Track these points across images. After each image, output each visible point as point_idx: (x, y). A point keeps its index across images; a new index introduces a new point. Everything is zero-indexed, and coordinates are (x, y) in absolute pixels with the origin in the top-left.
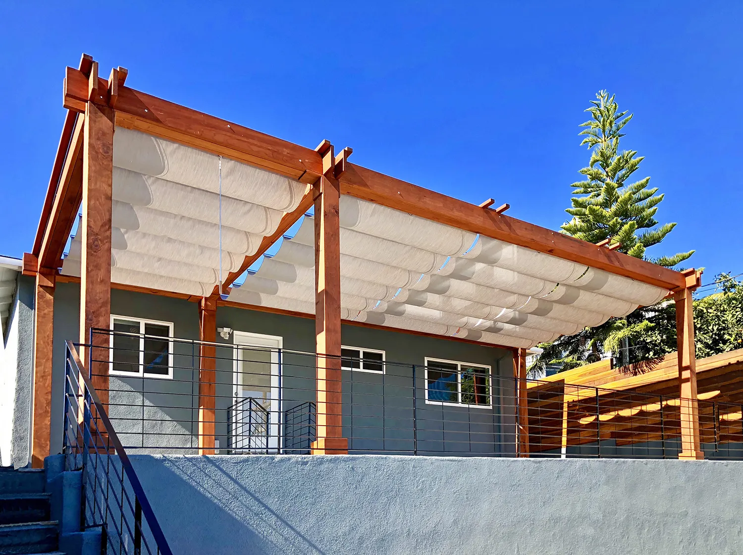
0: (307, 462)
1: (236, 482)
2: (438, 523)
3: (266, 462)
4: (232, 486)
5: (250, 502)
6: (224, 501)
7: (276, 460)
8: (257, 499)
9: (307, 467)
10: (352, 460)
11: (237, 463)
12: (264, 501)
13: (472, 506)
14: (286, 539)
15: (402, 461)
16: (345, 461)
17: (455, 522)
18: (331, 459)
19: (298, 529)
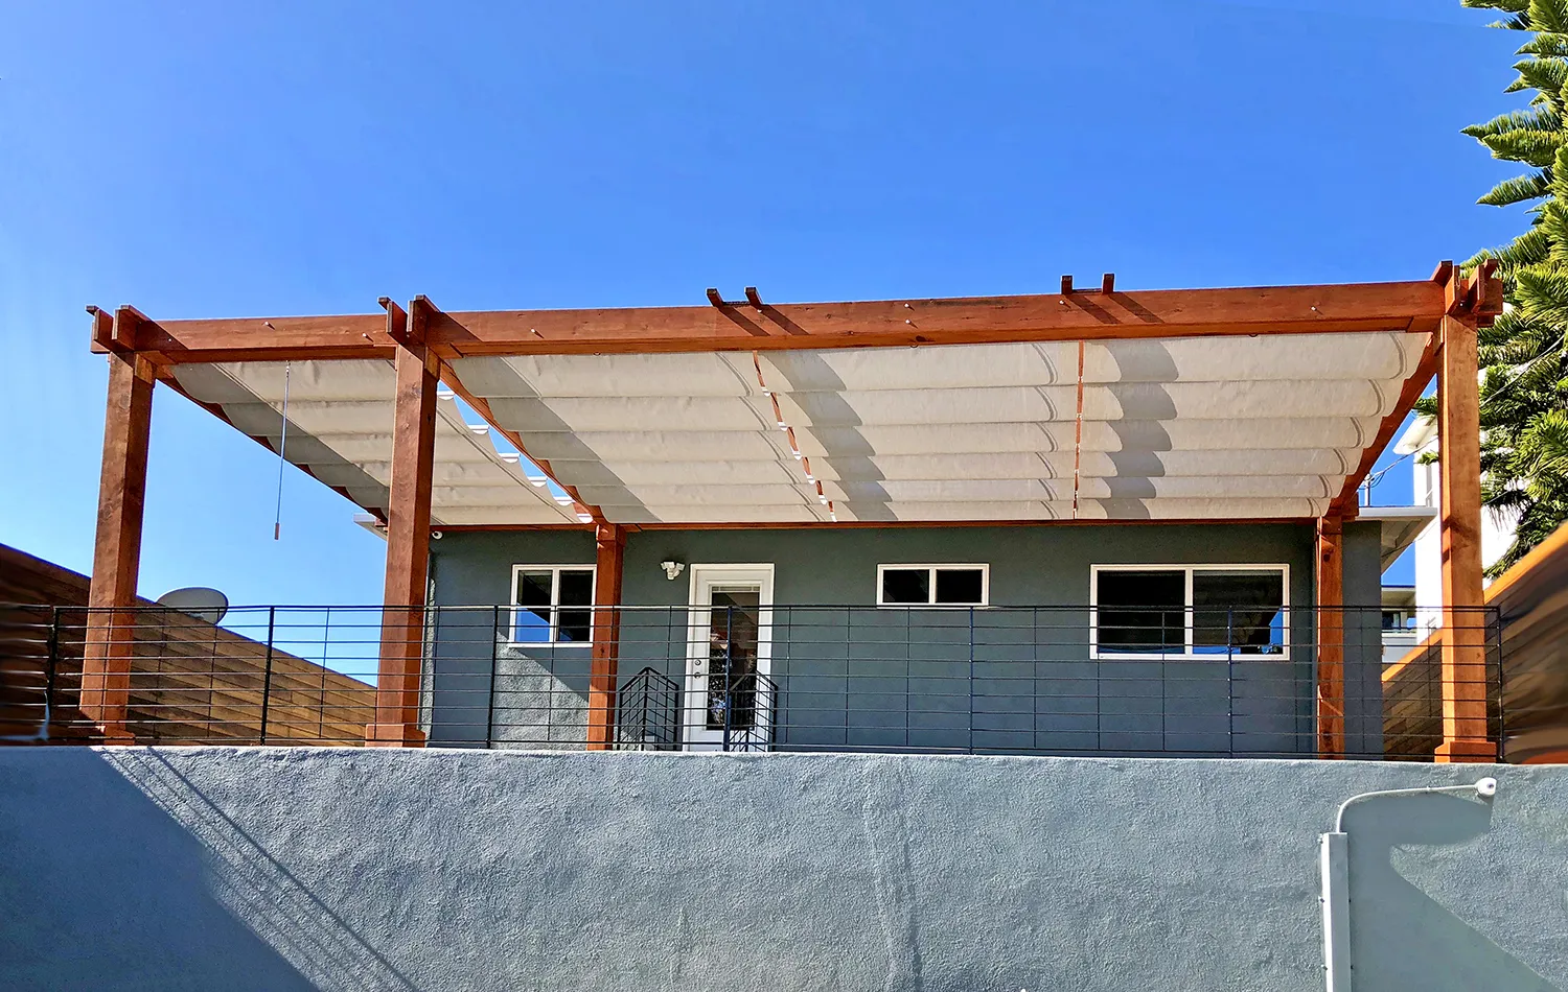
0: (283, 756)
1: (184, 780)
2: (503, 857)
3: (225, 755)
4: (179, 786)
5: (203, 806)
6: (167, 803)
7: (239, 753)
8: (208, 802)
9: (282, 764)
10: (352, 754)
11: (188, 756)
12: (220, 805)
13: (578, 832)
14: (245, 858)
15: (439, 756)
16: (341, 756)
17: (539, 858)
18: (319, 754)
19: (264, 846)
